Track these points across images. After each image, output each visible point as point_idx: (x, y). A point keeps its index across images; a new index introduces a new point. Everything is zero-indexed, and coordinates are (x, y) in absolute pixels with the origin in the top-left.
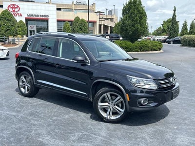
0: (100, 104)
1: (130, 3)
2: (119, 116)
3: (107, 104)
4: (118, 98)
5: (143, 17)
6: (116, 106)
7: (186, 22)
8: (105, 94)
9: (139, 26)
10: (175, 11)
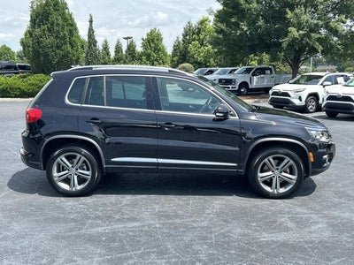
0: (260, 175)
1: (47, 4)
2: (291, 186)
3: (270, 173)
4: (286, 161)
5: (74, 32)
6: (283, 174)
7: (106, 42)
8: (266, 160)
9: (70, 49)
10: (91, 22)
